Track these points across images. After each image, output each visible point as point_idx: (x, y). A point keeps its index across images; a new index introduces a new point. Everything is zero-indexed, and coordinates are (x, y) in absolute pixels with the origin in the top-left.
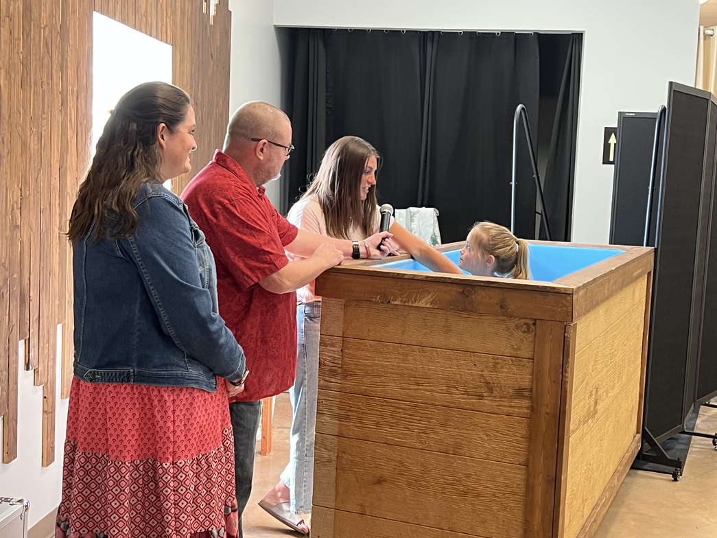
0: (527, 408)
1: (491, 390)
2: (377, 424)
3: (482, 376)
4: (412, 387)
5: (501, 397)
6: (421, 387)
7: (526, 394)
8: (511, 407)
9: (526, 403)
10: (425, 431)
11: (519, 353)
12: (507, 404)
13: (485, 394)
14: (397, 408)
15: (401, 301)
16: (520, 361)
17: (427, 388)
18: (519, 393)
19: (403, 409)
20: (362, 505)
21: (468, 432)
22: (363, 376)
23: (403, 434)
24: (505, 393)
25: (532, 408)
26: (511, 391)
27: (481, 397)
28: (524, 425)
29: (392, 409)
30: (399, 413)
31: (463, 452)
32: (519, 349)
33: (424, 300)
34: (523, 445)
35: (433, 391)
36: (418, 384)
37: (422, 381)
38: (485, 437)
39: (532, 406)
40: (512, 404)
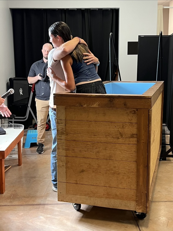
0: (136, 141)
1: (122, 136)
2: (80, 151)
3: (118, 131)
4: (93, 137)
5: (126, 138)
6: (96, 136)
7: (135, 136)
8: (129, 141)
9: (135, 139)
10: (98, 152)
11: (132, 121)
12: (128, 140)
13: (120, 137)
14: (87, 145)
15: (87, 105)
16: (132, 124)
17: (98, 137)
18: (132, 136)
19: (89, 145)
20: (76, 181)
21: (114, 151)
22: (74, 134)
23: (90, 154)
24: (127, 136)
25: (138, 141)
26: (129, 135)
27: (118, 138)
28: (134, 147)
29: (85, 145)
30: (88, 146)
31: (112, 159)
32: (132, 120)
33: (95, 104)
34: (135, 154)
35: (100, 137)
36: (95, 135)
37: (96, 134)
38: (120, 153)
39: (138, 140)
40: (130, 140)
